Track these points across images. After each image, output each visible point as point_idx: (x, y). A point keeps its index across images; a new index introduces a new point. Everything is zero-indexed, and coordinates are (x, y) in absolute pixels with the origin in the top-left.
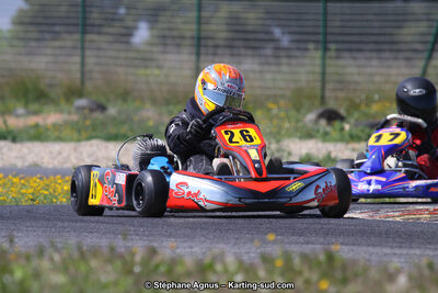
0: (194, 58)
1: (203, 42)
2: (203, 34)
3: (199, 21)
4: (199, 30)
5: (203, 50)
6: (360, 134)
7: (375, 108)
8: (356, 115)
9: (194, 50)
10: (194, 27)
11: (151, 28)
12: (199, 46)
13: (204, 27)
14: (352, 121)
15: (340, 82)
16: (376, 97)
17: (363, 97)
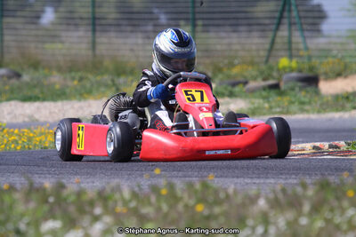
0: (90, 34)
1: (97, 22)
2: (97, 16)
3: (94, 5)
4: (94, 13)
5: (98, 28)
6: (224, 91)
7: (235, 71)
8: (220, 76)
9: (90, 28)
10: (90, 10)
11: (56, 12)
12: (94, 25)
13: (97, 10)
14: (217, 80)
15: (206, 51)
16: (236, 61)
17: (226, 61)
